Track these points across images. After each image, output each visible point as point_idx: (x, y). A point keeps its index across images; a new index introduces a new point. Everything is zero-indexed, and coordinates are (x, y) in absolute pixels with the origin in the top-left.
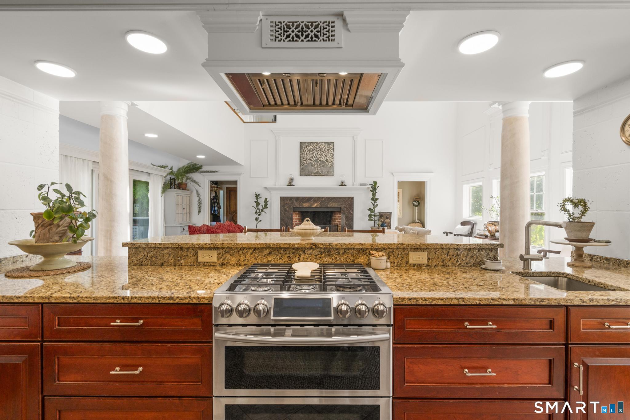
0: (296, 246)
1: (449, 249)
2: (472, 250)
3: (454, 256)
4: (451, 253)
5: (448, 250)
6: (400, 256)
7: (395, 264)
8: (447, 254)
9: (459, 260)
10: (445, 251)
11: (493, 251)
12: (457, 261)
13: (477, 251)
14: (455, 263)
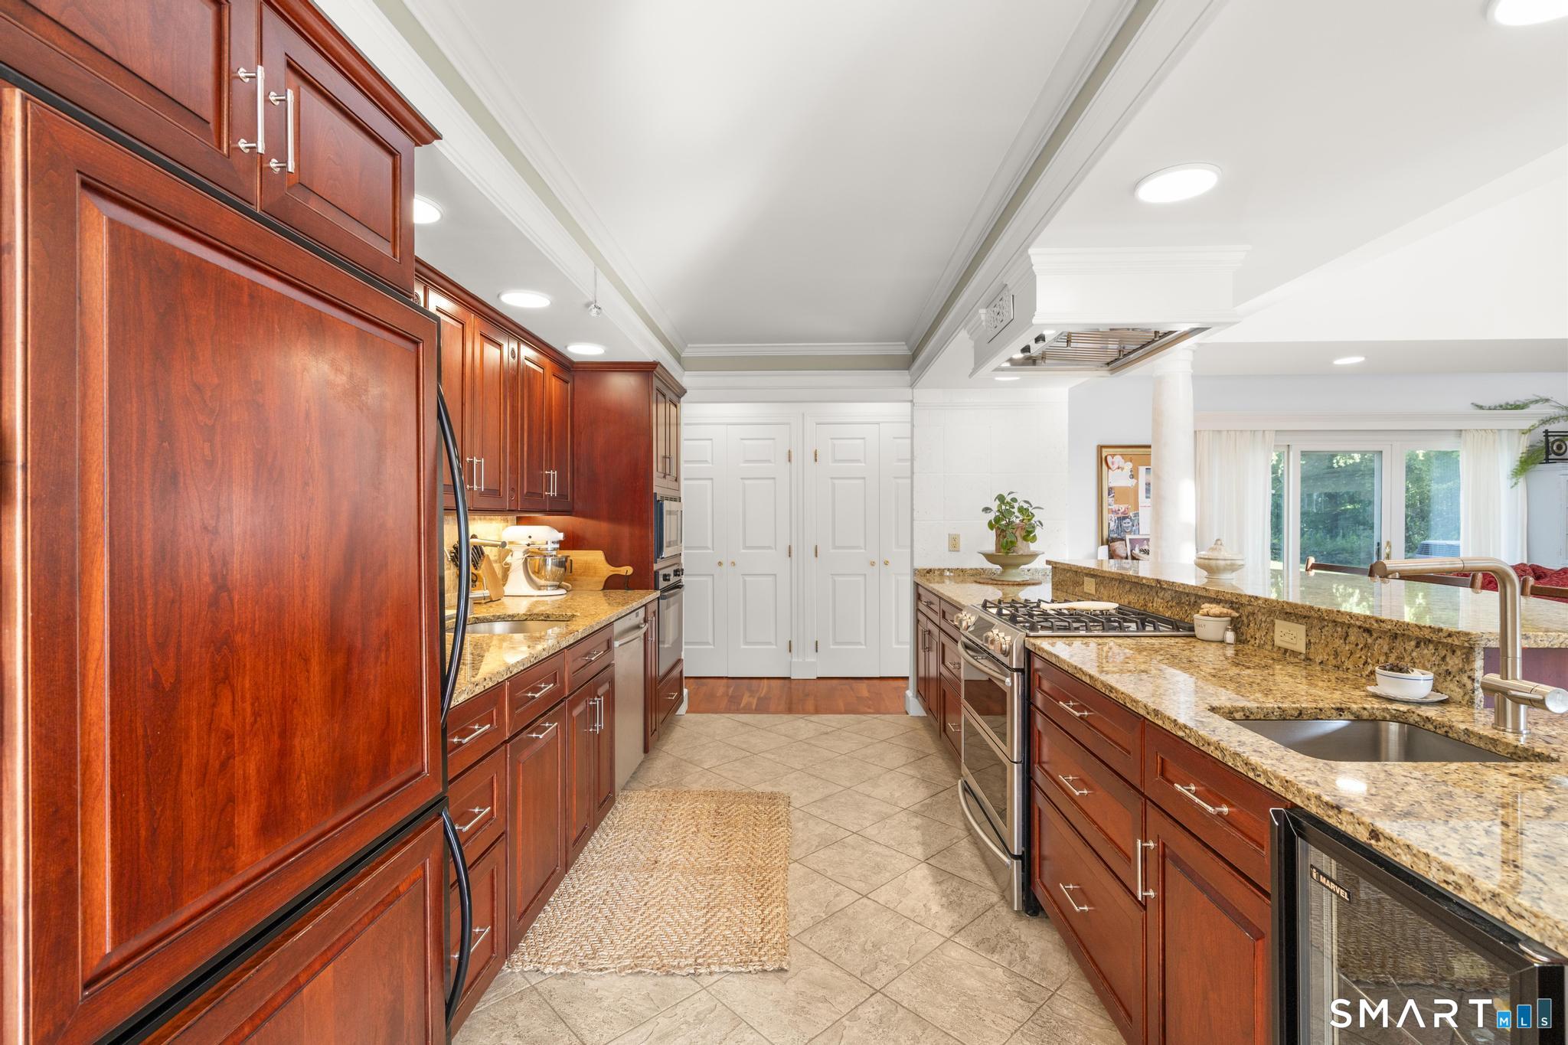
0: (1144, 581)
1: (1349, 626)
2: (1400, 639)
3: (1360, 647)
4: (1352, 638)
5: (1345, 628)
6: (1263, 624)
7: (1257, 641)
8: (1345, 639)
9: (1369, 660)
10: (1339, 629)
11: (1458, 653)
12: (1366, 663)
13: (1413, 643)
14: (1361, 666)
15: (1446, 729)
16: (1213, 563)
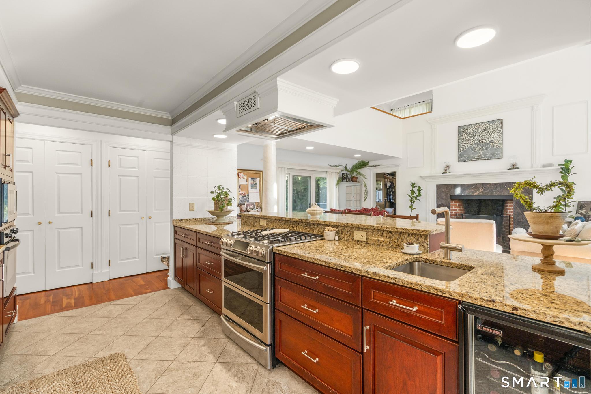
0: (294, 220)
1: (384, 231)
2: (402, 234)
3: (388, 238)
4: (385, 235)
5: (382, 232)
6: (348, 233)
7: (346, 239)
8: (382, 236)
9: (391, 242)
10: (380, 232)
11: (423, 237)
12: (390, 243)
13: (407, 235)
14: (388, 244)
15: (433, 261)
16: (315, 211)
